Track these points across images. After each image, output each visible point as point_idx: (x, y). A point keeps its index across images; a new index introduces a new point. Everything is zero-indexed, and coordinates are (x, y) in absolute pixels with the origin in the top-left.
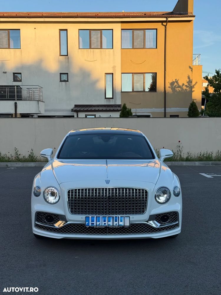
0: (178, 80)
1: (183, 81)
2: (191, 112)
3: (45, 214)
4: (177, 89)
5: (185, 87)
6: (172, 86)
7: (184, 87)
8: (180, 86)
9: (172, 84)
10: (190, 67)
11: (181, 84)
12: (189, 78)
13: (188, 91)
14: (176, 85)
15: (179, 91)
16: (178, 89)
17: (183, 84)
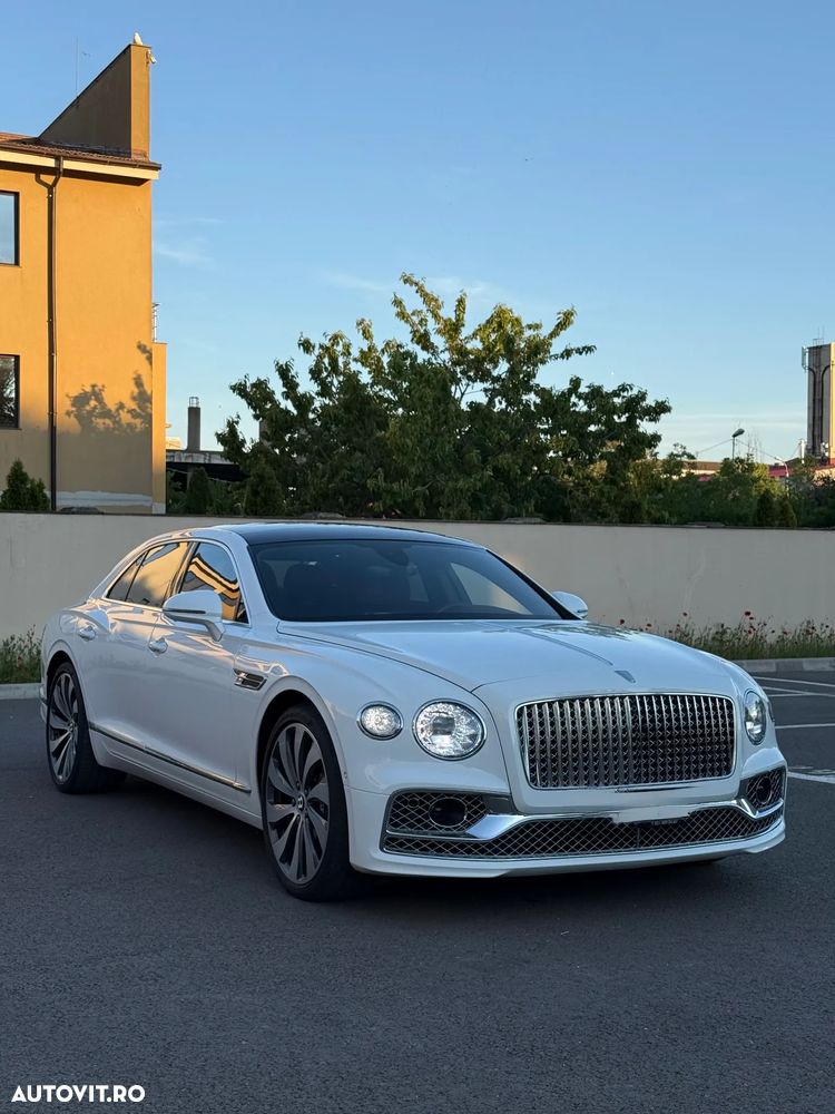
0: (100, 385)
1: (118, 394)
2: (259, 500)
3: (428, 798)
4: (98, 420)
5: (129, 416)
6: (79, 410)
7: (125, 417)
8: (110, 411)
9: (80, 401)
10: (142, 348)
11: (111, 405)
12: (138, 382)
13: (138, 430)
14: (95, 407)
15: (107, 428)
16: (101, 423)
17: (121, 406)
